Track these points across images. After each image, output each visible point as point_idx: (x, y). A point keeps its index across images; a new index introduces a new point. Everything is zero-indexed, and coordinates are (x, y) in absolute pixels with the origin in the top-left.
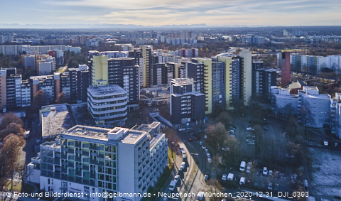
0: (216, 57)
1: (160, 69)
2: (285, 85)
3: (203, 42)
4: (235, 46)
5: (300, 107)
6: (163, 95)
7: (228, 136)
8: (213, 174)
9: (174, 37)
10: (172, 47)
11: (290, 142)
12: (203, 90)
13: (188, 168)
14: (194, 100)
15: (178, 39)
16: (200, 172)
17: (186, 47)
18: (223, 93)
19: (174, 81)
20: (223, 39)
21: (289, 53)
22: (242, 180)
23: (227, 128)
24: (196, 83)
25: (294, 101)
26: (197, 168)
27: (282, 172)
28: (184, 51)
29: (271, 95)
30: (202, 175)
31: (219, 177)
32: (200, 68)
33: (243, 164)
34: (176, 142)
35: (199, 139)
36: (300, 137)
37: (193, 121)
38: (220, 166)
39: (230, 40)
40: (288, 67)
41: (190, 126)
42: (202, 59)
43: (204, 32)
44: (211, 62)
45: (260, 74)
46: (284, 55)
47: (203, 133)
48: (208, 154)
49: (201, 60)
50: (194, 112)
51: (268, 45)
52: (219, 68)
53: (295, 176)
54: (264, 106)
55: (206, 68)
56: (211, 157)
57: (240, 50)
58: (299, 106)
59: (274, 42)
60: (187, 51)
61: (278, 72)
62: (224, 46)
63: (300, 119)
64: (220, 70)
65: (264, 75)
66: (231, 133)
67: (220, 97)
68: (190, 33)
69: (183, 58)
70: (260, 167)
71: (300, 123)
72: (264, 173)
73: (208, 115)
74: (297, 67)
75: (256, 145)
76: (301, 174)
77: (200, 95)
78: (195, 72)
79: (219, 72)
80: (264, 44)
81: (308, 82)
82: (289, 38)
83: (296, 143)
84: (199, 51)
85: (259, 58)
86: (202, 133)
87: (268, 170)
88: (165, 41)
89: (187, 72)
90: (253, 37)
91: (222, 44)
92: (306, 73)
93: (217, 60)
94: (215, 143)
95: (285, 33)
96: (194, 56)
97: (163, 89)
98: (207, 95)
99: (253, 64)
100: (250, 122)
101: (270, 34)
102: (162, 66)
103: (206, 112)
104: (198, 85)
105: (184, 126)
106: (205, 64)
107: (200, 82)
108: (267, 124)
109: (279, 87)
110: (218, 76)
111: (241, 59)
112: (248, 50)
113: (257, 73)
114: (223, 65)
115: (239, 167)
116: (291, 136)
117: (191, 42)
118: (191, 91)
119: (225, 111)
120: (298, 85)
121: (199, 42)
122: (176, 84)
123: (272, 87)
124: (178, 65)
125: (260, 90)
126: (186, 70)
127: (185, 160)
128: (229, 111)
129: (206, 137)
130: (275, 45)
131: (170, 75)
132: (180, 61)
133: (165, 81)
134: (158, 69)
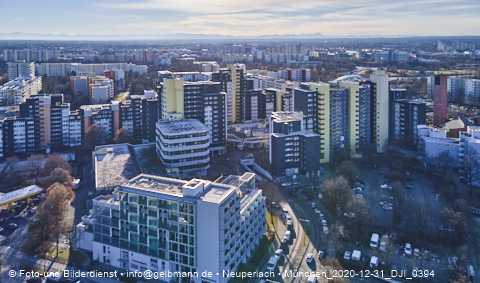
0: (335, 81)
1: (256, 98)
2: (439, 123)
3: (317, 59)
4: (364, 65)
5: (462, 157)
6: (259, 135)
7: (353, 196)
8: (331, 250)
9: (276, 51)
10: (272, 66)
11: (447, 209)
12: (317, 129)
13: (294, 240)
14: (304, 144)
15: (281, 54)
16: (311, 246)
17: (292, 66)
18: (347, 133)
19: (275, 114)
20: (347, 55)
21: (446, 76)
22: (374, 260)
23: (352, 184)
24: (306, 119)
25: (454, 147)
26: (307, 240)
27: (433, 252)
28: (290, 72)
29: (418, 138)
30: (315, 251)
31: (340, 255)
32: (312, 98)
33: (375, 238)
34: (277, 202)
35: (311, 199)
36: (462, 202)
37: (302, 172)
38: (341, 239)
39: (357, 56)
40: (444, 98)
41: (297, 180)
42: (315, 84)
43: (318, 44)
44: (329, 89)
45: (401, 107)
46: (438, 80)
47: (317, 191)
48: (324, 221)
49: (313, 86)
50: (304, 159)
51: (413, 64)
52: (341, 97)
53: (455, 259)
54: (407, 154)
55: (321, 97)
56: (328, 225)
57: (371, 72)
58: (461, 154)
59: (423, 60)
60: (294, 73)
61: (428, 104)
62: (346, 65)
63: (462, 175)
64: (342, 100)
65: (407, 109)
66: (357, 192)
67: (342, 138)
68: (299, 46)
69: (289, 83)
70: (400, 243)
71: (462, 181)
72: (407, 252)
73: (323, 165)
74: (458, 96)
75: (394, 210)
76: (464, 256)
77: (313, 135)
78: (306, 102)
79: (340, 103)
80: (408, 63)
81: (475, 120)
82: (446, 53)
83: (456, 211)
84: (312, 73)
85: (401, 83)
86: (315, 190)
87: (413, 248)
88: (263, 58)
89: (293, 103)
90: (391, 52)
91: (345, 63)
92: (472, 106)
93: (337, 86)
94: (334, 205)
95: (441, 46)
96: (304, 80)
97: (260, 125)
98: (322, 137)
99: (390, 92)
100: (386, 177)
101: (416, 48)
102: (259, 93)
103: (322, 161)
104: (310, 121)
105: (289, 179)
106: (320, 91)
107: (313, 118)
108: (411, 180)
109: (430, 127)
110: (338, 109)
111: (373, 85)
112: (383, 72)
113: (397, 107)
114: (347, 92)
115: (369, 241)
116: (449, 199)
117: (300, 59)
118: (300, 130)
119: (349, 159)
120: (460, 124)
121: (312, 59)
122: (278, 120)
123: (419, 126)
124: (281, 92)
125: (401, 130)
126: (293, 99)
127: (291, 228)
128: (356, 160)
129: (320, 196)
130: (424, 64)
131: (269, 106)
132: (284, 86)
133: (262, 114)
134: (253, 98)
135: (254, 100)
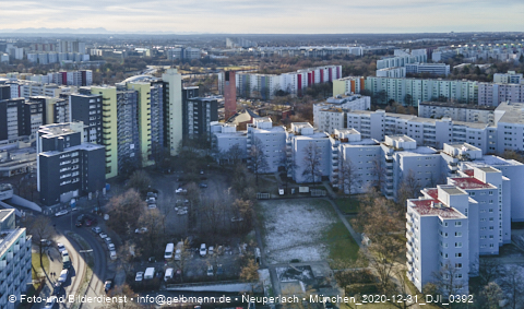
0: (123, 83)
1: (15, 109)
2: (229, 119)
3: (99, 58)
4: (156, 64)
5: (249, 148)
6: (21, 157)
7: (146, 208)
8: (120, 276)
9: (44, 49)
10: (39, 68)
11: (237, 200)
12: (101, 139)
13: (73, 279)
14: (85, 159)
15: (51, 53)
16: (96, 279)
17: (68, 67)
18: (137, 140)
19: (44, 129)
20: (136, 54)
21: (234, 72)
22: (169, 272)
23: (144, 195)
24: (86, 129)
25: (240, 139)
26: (91, 272)
27: (226, 245)
28: (64, 75)
29: (211, 136)
30: (100, 283)
31: (130, 279)
32: (96, 109)
33: (170, 248)
34: (49, 238)
35: (95, 223)
36: (249, 190)
37: (83, 194)
38: (133, 260)
39: (148, 54)
40: (234, 93)
41: (76, 205)
42: (99, 87)
43: (101, 41)
44: (116, 92)
45: (194, 106)
46: (228, 76)
47: (102, 212)
48: (111, 245)
49: (96, 89)
50: (86, 178)
51: (206, 61)
52: (130, 100)
53: (245, 245)
54: (201, 153)
55: (107, 102)
56: (116, 248)
57: (163, 71)
58: (248, 146)
59: (214, 57)
60: (70, 76)
61: (220, 100)
62: (135, 64)
63: (249, 164)
64: (131, 104)
65: (200, 106)
66: (150, 203)
67: (132, 147)
68: (76, 42)
69: (63, 87)
70: (195, 246)
71: (250, 170)
72: (202, 253)
73: (109, 180)
74: (244, 91)
75: (189, 213)
76: (252, 241)
77: (96, 148)
78: (86, 110)
79: (130, 107)
80: (200, 60)
81: (259, 112)
82: (234, 50)
83: (245, 199)
84: (94, 75)
85: (194, 80)
86: (99, 212)
87: (207, 247)
88: (25, 58)
89: (70, 112)
90: (183, 49)
91: (134, 62)
92: (256, 99)
93: (126, 88)
94: (122, 225)
95: (229, 44)
96: (84, 83)
97: (22, 145)
98: (108, 148)
99: (184, 91)
100: (180, 180)
101: (208, 45)
102: (19, 104)
103: (108, 176)
104: (93, 131)
105: (67, 205)
106: (105, 95)
107: (96, 127)
108: (205, 179)
109: (222, 123)
110: (127, 114)
111: (165, 84)
112: (175, 71)
113: (191, 105)
114: (137, 95)
115: (164, 253)
116: (239, 190)
117: (78, 59)
118: (80, 144)
119: (141, 168)
120: (246, 116)
121: (93, 58)
122: (50, 135)
123: (212, 123)
124: (51, 100)
125: (195, 130)
126: (70, 107)
127: (68, 265)
128: (148, 169)
129: (106, 217)
130: (215, 61)
131: (36, 118)
132: (57, 92)
133: (25, 129)
134: (9, 110)
135: (12, 113)
